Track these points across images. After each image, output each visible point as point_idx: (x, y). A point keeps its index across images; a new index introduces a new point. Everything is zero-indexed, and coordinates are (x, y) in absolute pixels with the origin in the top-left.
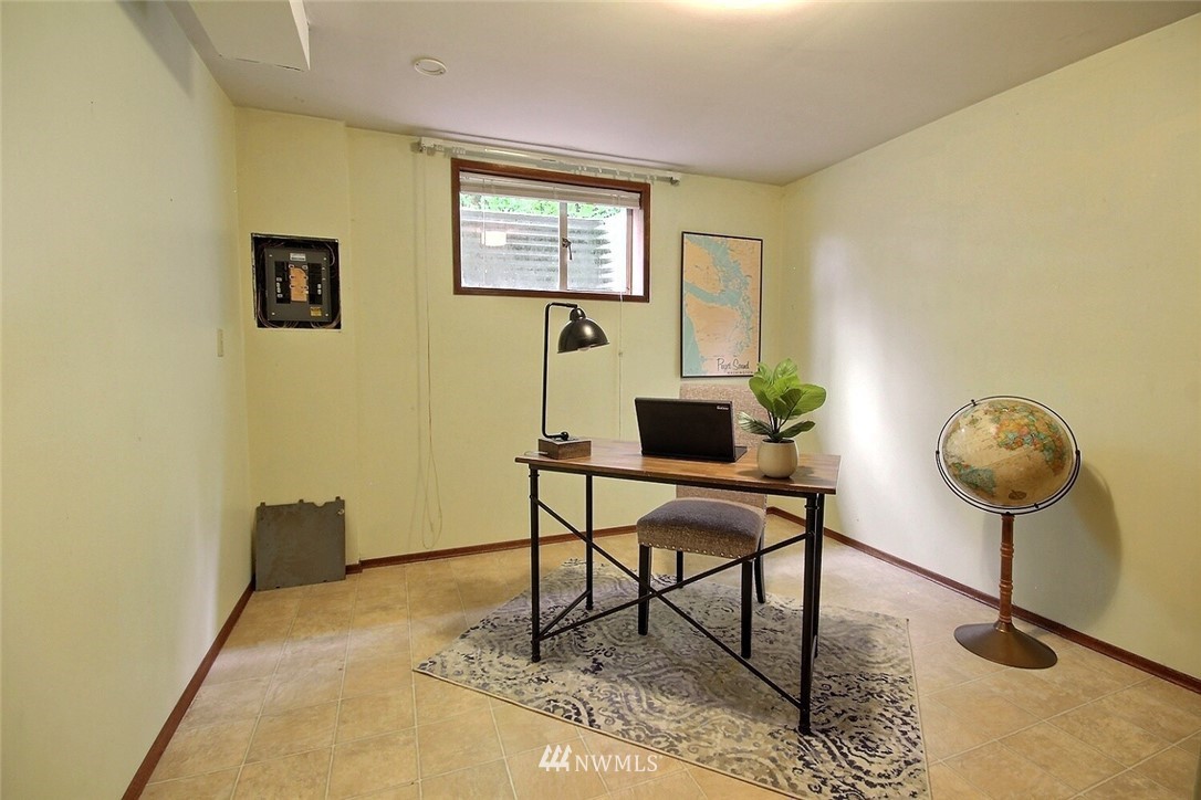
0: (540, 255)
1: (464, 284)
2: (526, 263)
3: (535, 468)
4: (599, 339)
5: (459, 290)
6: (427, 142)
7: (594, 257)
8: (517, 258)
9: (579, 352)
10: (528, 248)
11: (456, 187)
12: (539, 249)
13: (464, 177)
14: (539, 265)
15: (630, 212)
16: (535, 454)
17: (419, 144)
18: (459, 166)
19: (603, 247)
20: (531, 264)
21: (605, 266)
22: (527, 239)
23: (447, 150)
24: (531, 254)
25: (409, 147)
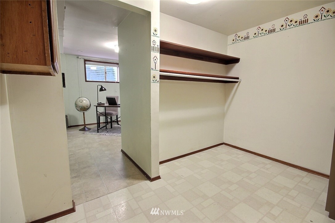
0: (102, 74)
1: (87, 80)
2: (99, 75)
3: (97, 107)
4: (105, 90)
5: (86, 81)
6: (80, 57)
7: (112, 74)
8: (97, 74)
9: (102, 91)
10: (99, 73)
11: (85, 64)
12: (102, 73)
13: (86, 62)
14: (102, 76)
15: (118, 68)
16: (97, 105)
17: (78, 57)
18: (85, 61)
19: (114, 72)
20: (100, 75)
21: (114, 76)
22: (99, 71)
23: (83, 58)
24: (100, 74)
25: (76, 58)
